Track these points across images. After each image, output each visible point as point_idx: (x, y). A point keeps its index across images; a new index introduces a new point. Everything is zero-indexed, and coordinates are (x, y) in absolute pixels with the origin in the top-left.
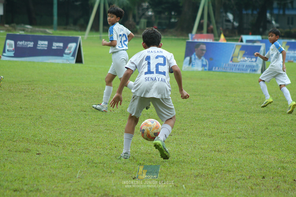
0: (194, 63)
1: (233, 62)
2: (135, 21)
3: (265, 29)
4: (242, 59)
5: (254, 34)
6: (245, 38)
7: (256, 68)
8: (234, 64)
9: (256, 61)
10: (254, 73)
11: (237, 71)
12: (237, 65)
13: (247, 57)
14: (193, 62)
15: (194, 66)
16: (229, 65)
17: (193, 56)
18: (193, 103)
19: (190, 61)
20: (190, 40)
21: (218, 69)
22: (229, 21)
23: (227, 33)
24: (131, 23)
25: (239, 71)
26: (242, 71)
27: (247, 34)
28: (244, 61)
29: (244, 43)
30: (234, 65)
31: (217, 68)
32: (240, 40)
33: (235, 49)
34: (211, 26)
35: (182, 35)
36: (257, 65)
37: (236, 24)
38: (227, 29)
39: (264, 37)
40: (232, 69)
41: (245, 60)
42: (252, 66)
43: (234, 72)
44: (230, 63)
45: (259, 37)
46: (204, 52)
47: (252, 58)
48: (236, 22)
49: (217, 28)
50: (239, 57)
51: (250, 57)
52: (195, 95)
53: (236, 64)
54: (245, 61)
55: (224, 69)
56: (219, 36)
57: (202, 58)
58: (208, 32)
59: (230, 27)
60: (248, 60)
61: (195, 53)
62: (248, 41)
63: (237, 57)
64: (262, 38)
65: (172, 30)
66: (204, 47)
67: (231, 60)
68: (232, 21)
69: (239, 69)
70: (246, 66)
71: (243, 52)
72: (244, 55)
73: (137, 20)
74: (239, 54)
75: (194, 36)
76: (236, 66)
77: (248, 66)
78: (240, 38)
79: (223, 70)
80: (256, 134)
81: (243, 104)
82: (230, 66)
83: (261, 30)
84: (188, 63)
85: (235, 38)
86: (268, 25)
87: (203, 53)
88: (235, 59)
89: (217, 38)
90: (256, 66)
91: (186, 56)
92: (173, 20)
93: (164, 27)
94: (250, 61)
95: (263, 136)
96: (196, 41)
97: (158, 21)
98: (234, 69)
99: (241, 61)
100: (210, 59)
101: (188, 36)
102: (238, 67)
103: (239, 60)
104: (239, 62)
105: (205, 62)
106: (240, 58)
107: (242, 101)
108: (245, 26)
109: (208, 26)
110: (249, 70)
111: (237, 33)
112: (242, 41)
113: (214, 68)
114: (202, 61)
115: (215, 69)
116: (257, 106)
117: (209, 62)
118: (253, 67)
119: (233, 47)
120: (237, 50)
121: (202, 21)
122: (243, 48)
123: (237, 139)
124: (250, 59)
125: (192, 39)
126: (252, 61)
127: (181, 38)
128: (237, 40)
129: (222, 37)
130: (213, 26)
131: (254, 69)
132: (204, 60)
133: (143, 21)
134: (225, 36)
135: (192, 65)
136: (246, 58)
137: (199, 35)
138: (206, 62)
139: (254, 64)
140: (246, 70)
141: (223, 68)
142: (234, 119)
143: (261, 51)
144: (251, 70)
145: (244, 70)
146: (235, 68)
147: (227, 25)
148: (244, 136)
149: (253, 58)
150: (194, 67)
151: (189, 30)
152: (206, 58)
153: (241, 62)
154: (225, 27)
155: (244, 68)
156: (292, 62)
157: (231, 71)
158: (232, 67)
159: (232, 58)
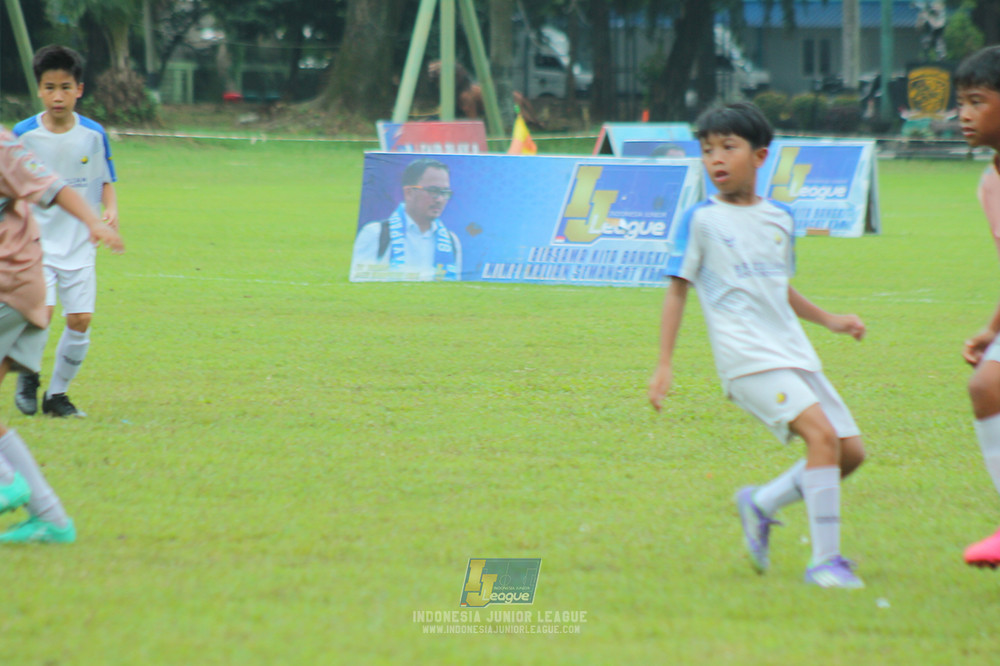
0: (400, 245)
1: (567, 241)
2: (141, 69)
3: (708, 91)
4: (606, 228)
5: (660, 116)
6: (620, 133)
8: (572, 246)
9: (666, 234)
10: (657, 283)
11: (588, 280)
12: (585, 252)
13: (629, 219)
14: (395, 242)
15: (399, 259)
16: (550, 254)
17: (395, 219)
18: (392, 424)
19: (385, 241)
20: (384, 150)
21: (506, 270)
22: (552, 62)
23: (545, 114)
24: (122, 77)
25: (596, 280)
26: (606, 281)
27: (632, 117)
28: (615, 235)
29: (617, 159)
30: (574, 254)
31: (499, 268)
32: (599, 145)
33: (576, 181)
34: (476, 87)
35: (347, 127)
37: (583, 76)
38: (547, 96)
40: (566, 272)
41: (618, 232)
42: (650, 253)
43: (572, 286)
45: (682, 131)
46: (443, 199)
47: (647, 220)
48: (584, 68)
49: (501, 94)
50: (595, 218)
51: (639, 219)
52: (404, 389)
53: (580, 246)
54: (621, 236)
55: (531, 270)
56: (509, 131)
57: (435, 225)
58: (460, 112)
59: (560, 90)
60: (633, 227)
61: (403, 205)
62: (631, 148)
63: (587, 219)
65: (304, 106)
66: (442, 177)
67: (560, 234)
68: (565, 61)
69: (593, 272)
70: (626, 255)
71: (611, 195)
72: (616, 209)
73: (151, 64)
74: (592, 204)
75: (399, 133)
76: (582, 259)
77: (631, 256)
78: (600, 138)
79: (526, 277)
81: (607, 419)
82: (554, 254)
83: (690, 97)
84: (375, 247)
85: (579, 136)
86: (720, 74)
87: (435, 206)
88: (575, 226)
89: (502, 138)
91: (364, 220)
92: (309, 63)
93: (273, 95)
94: (640, 236)
96: (408, 150)
97: (243, 67)
98: (573, 271)
99: (603, 235)
100: (469, 231)
101: (374, 133)
102: (588, 260)
103: (593, 230)
104: (592, 239)
105: (448, 241)
106: (600, 222)
107: (605, 407)
108: (622, 82)
109: (461, 85)
110: (638, 273)
111: (586, 114)
112: (607, 149)
113: (487, 267)
114: (436, 235)
115: (491, 270)
116: (670, 427)
117: (461, 241)
118: (653, 257)
119: (568, 176)
120: (585, 188)
121: (432, 67)
122: (608, 179)
123: (579, 575)
124: (639, 226)
125: (393, 142)
126: (650, 236)
127: (344, 138)
128: (585, 146)
129: (520, 129)
130: (484, 86)
132: (443, 231)
133: (180, 68)
134: (534, 126)
135: (393, 256)
136: (623, 223)
137: (421, 126)
138: (453, 244)
139: (659, 245)
140: (627, 273)
141: (528, 267)
142: (570, 486)
143: (689, 188)
144: (648, 274)
145: (617, 275)
146: (579, 267)
147: (543, 81)
149: (656, 220)
150: (402, 262)
151: (380, 104)
152: (449, 227)
153: (602, 239)
154: (535, 89)
155: (618, 262)
156: (826, 233)
157: (562, 279)
158: (564, 258)
159: (564, 220)
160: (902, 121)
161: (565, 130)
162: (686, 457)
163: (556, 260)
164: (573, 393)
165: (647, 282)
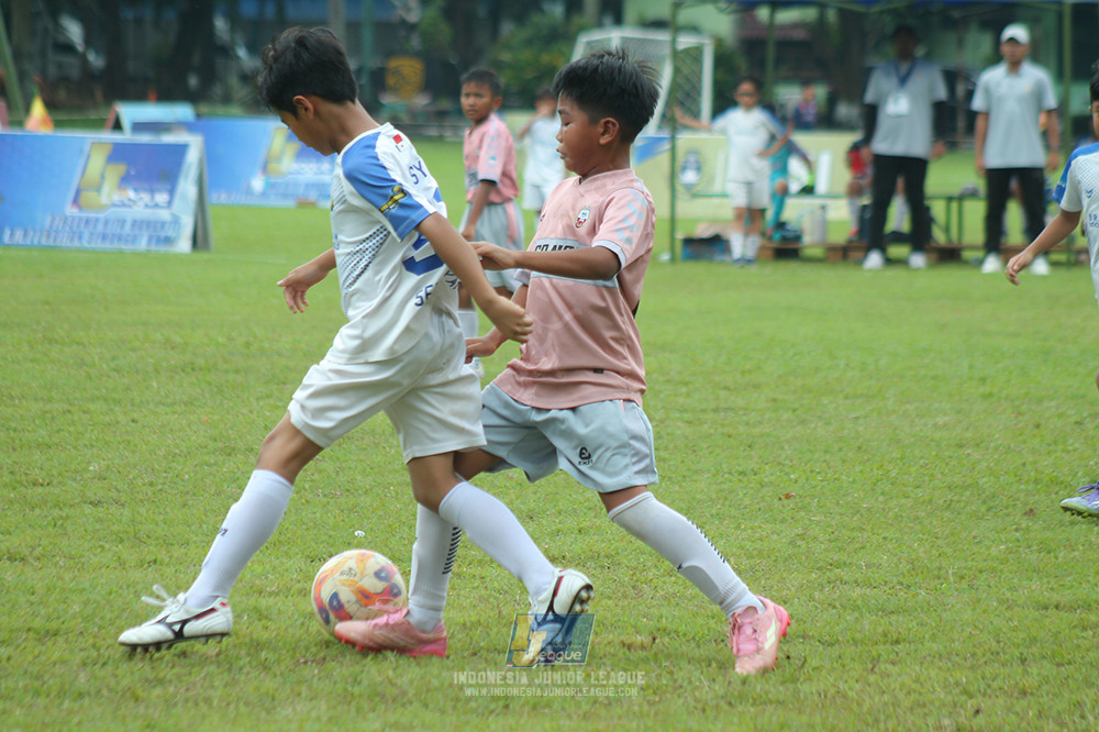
1: (81, 208)
3: (209, 76)
5: (167, 95)
6: (129, 112)
7: (170, 233)
8: (84, 215)
9: (170, 203)
10: (163, 249)
11: (99, 245)
12: (97, 220)
13: (136, 190)
16: (65, 222)
21: (25, 235)
22: (67, 47)
25: (108, 245)
26: (116, 245)
27: (139, 96)
28: (124, 205)
29: (126, 136)
30: (87, 221)
31: (19, 233)
32: (111, 122)
33: (89, 157)
36: (176, 221)
37: (96, 61)
38: (64, 79)
39: (204, 109)
40: (80, 237)
41: (126, 202)
42: (156, 222)
43: (86, 250)
44: (71, 211)
45: (183, 111)
47: (152, 191)
48: (97, 53)
49: (21, 77)
50: (106, 188)
51: (146, 190)
53: (92, 215)
54: (129, 206)
55: (48, 237)
56: (27, 108)
59: (75, 73)
60: (141, 199)
62: (139, 127)
63: (98, 189)
64: (199, 116)
67: (76, 202)
68: (80, 47)
69: (104, 237)
70: (134, 223)
71: (121, 169)
72: (125, 181)
74: (103, 177)
76: (95, 227)
77: (138, 224)
78: (111, 117)
79: (44, 243)
80: (160, 487)
81: (115, 370)
82: (69, 223)
83: (193, 81)
85: (93, 116)
86: (220, 62)
88: (89, 196)
89: (22, 117)
90: (171, 223)
94: (147, 206)
95: (187, 493)
98: (86, 236)
99: (114, 205)
102: (100, 227)
103: (104, 199)
104: (102, 208)
106: (110, 194)
107: (114, 358)
108: (132, 67)
110: (145, 239)
111: (99, 95)
112: (117, 126)
113: (7, 232)
115: (12, 236)
118: (158, 225)
119: (81, 152)
120: (97, 162)
122: (118, 153)
123: (88, 509)
124: (145, 197)
126: (156, 205)
128: (98, 124)
129: (38, 109)
131: (163, 234)
136: (131, 194)
139: (165, 215)
140: (135, 239)
141: (46, 233)
142: (81, 429)
143: (190, 164)
144: (154, 239)
145: (127, 241)
146: (92, 234)
147: (60, 66)
148: (114, 494)
149: (159, 191)
153: (113, 209)
154: (53, 73)
155: (127, 228)
156: (312, 204)
157: (76, 243)
158: (78, 226)
159: (78, 192)
160: (382, 105)
161: (80, 108)
162: (186, 404)
163: (71, 228)
164: (84, 345)
165: (153, 248)
